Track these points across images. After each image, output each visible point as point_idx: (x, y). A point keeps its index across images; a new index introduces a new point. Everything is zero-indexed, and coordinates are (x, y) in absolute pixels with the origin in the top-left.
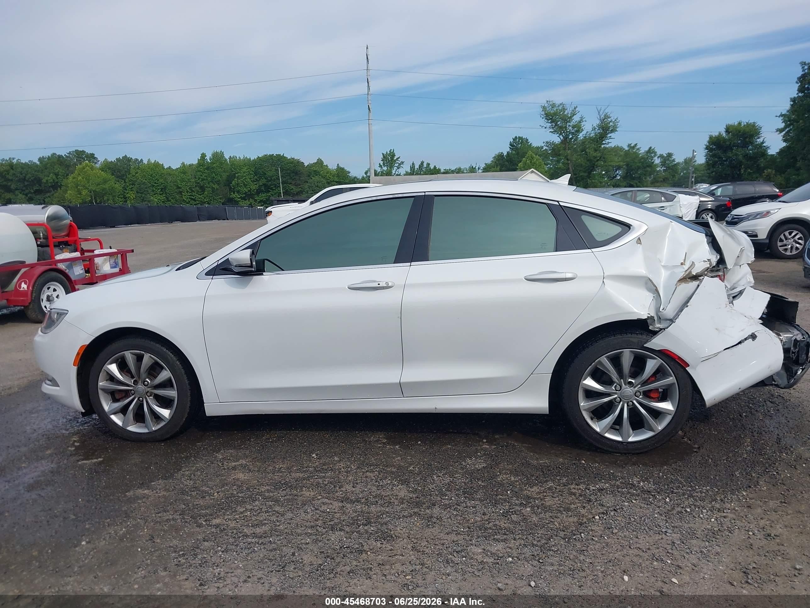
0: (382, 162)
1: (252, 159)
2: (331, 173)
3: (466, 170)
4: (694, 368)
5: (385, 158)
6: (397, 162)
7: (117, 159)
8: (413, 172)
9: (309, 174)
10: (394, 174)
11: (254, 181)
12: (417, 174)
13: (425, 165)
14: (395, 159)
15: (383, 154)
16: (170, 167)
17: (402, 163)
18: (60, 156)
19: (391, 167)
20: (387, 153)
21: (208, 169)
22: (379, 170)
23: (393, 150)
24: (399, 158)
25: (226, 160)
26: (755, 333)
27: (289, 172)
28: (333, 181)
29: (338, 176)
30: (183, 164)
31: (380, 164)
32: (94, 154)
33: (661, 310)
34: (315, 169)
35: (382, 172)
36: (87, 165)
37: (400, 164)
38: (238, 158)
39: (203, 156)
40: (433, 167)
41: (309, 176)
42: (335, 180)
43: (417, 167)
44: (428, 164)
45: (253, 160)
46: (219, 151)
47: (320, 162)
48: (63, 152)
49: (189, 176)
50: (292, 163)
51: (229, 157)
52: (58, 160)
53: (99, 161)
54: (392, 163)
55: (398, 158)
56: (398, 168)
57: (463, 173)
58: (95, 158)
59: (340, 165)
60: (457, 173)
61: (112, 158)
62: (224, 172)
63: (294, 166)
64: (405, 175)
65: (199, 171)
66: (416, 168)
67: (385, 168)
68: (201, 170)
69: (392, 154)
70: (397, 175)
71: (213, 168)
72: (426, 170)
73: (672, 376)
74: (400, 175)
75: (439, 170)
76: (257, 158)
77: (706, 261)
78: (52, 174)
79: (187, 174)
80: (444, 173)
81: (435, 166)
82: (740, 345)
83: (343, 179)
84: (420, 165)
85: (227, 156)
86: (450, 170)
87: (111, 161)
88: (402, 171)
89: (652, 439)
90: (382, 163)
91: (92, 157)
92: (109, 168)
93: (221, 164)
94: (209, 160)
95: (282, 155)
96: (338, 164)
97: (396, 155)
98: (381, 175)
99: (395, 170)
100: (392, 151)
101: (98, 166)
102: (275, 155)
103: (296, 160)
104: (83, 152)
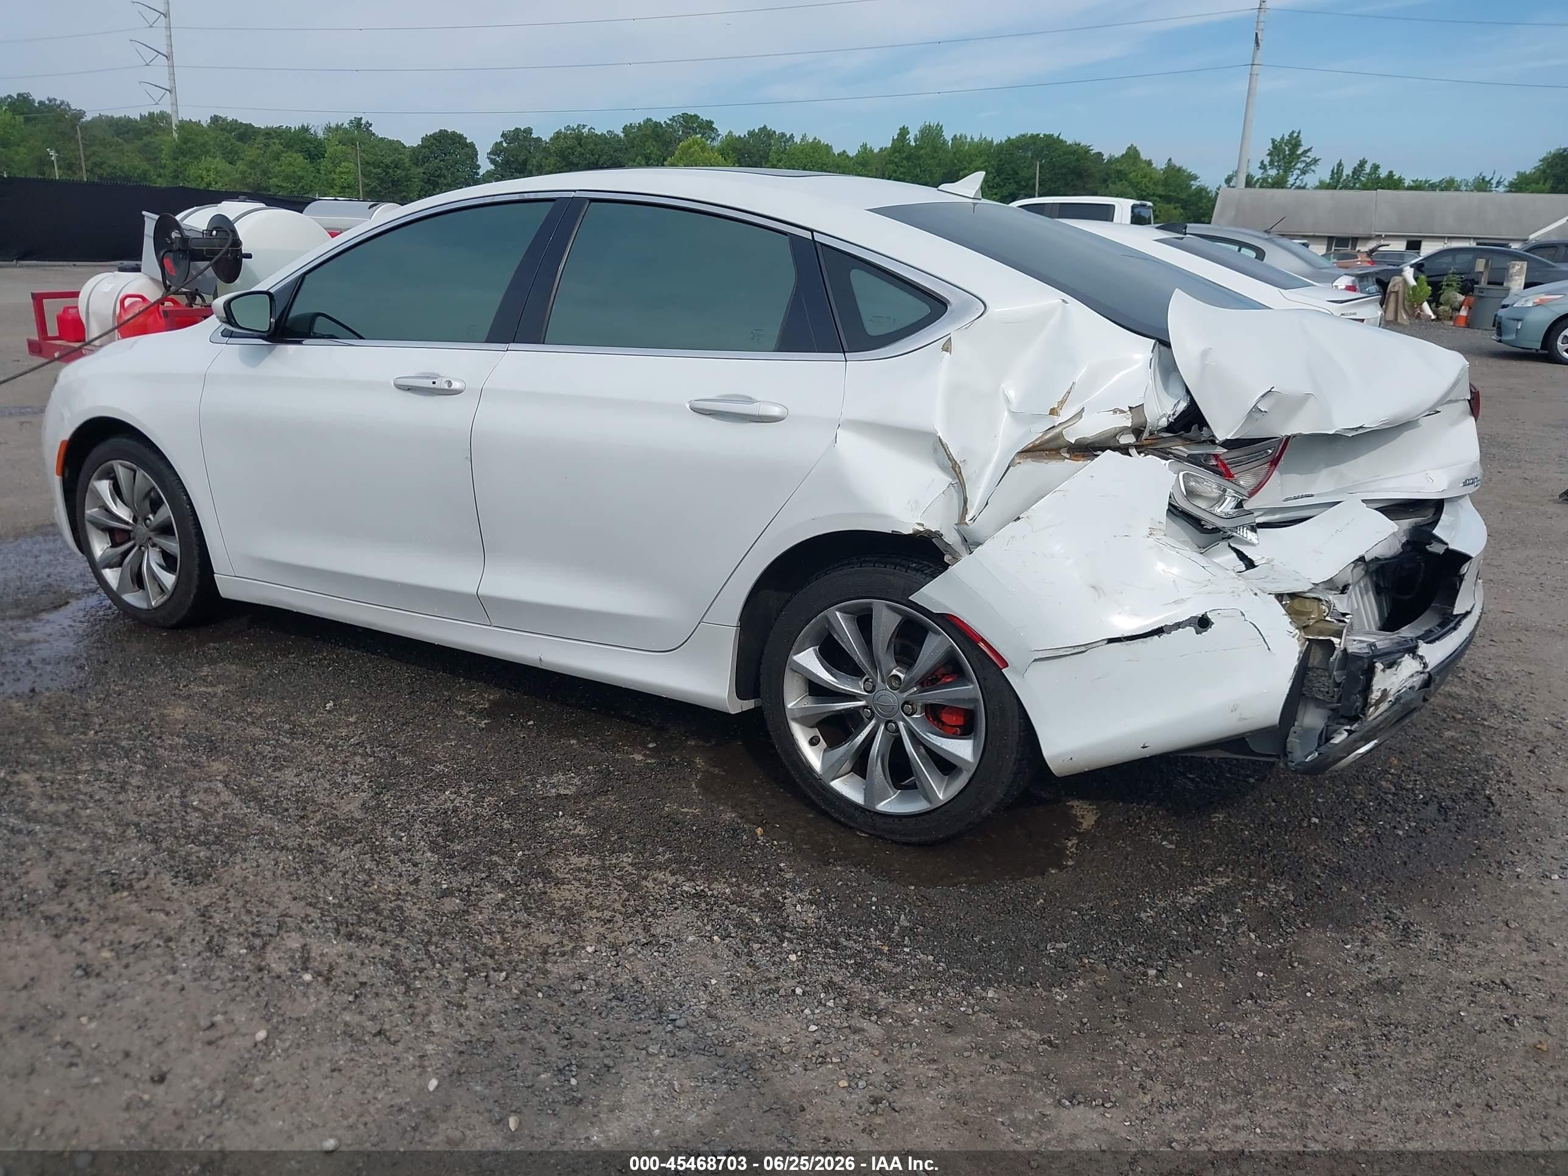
0: (1269, 158)
1: (995, 143)
2: (1151, 178)
3: (1466, 185)
4: (1022, 674)
5: (1276, 149)
6: (1303, 159)
7: (750, 133)
8: (1336, 182)
9: (1106, 177)
10: (1292, 185)
11: (993, 187)
12: (1345, 187)
13: (1368, 168)
14: (1299, 152)
15: (1273, 141)
16: (844, 151)
17: (1315, 161)
18: (657, 125)
19: (1288, 170)
20: (1283, 138)
21: (908, 158)
22: (1258, 174)
23: (1299, 133)
24: (1309, 150)
25: (945, 142)
26: (1209, 616)
27: (1064, 170)
28: (1154, 195)
29: (1166, 184)
30: (864, 146)
31: (1262, 162)
32: (712, 123)
33: (967, 520)
34: (1119, 168)
35: (1265, 180)
36: (695, 142)
37: (1308, 165)
38: (969, 140)
39: (904, 132)
40: (1386, 173)
41: (1105, 181)
42: (1157, 193)
43: (1348, 171)
44: (1376, 167)
45: (998, 145)
46: (934, 123)
47: (1132, 154)
48: (662, 118)
49: (872, 170)
50: (1074, 153)
51: (952, 137)
52: (653, 131)
53: (719, 135)
54: (1290, 162)
55: (1305, 152)
56: (1304, 172)
57: (1458, 189)
58: (713, 129)
59: (1173, 161)
60: (1442, 190)
61: (741, 132)
62: (939, 165)
63: (1078, 160)
64: (1316, 188)
65: (892, 162)
66: (1344, 174)
67: (1273, 172)
68: (896, 160)
69: (1294, 142)
70: (1299, 188)
71: (919, 158)
72: (1368, 179)
73: (973, 683)
74: (1304, 188)
75: (1400, 180)
76: (1006, 141)
77: (1122, 412)
78: (639, 157)
79: (869, 168)
80: (1410, 188)
81: (1391, 172)
82: (1156, 637)
83: (1175, 191)
84: (1355, 169)
85: (948, 136)
86: (1426, 182)
87: (739, 136)
88: (1311, 180)
89: (924, 817)
90: (1267, 161)
91: (708, 127)
92: (734, 150)
93: (935, 149)
94: (913, 143)
95: (1056, 135)
96: (1170, 160)
97: (1303, 143)
98: (1261, 187)
99: (1295, 177)
100: (1295, 135)
101: (716, 144)
102: (1042, 136)
103: (1082, 147)
104: (696, 117)
